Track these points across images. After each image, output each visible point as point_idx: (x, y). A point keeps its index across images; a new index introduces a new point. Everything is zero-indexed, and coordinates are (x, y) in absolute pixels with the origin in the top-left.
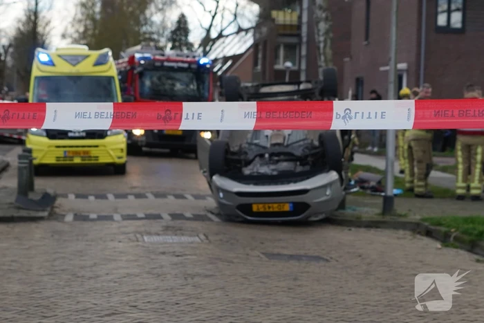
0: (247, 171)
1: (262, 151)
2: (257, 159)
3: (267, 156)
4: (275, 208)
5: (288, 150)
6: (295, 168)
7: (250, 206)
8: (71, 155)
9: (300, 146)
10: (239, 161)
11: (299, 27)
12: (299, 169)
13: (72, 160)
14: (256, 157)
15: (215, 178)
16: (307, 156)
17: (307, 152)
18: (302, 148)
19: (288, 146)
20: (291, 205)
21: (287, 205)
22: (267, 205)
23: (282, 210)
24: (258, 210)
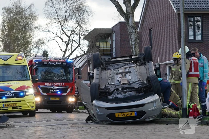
0: (110, 97)
1: (117, 87)
2: (115, 91)
3: (120, 89)
4: (128, 115)
5: (131, 86)
6: (136, 94)
7: (114, 114)
8: (7, 106)
9: (137, 84)
10: (106, 93)
11: (111, 50)
12: (138, 94)
13: (8, 109)
14: (114, 90)
15: (94, 102)
16: (141, 88)
17: (141, 86)
18: (138, 85)
19: (130, 84)
20: (136, 113)
21: (134, 113)
22: (123, 113)
23: (131, 116)
24: (118, 116)
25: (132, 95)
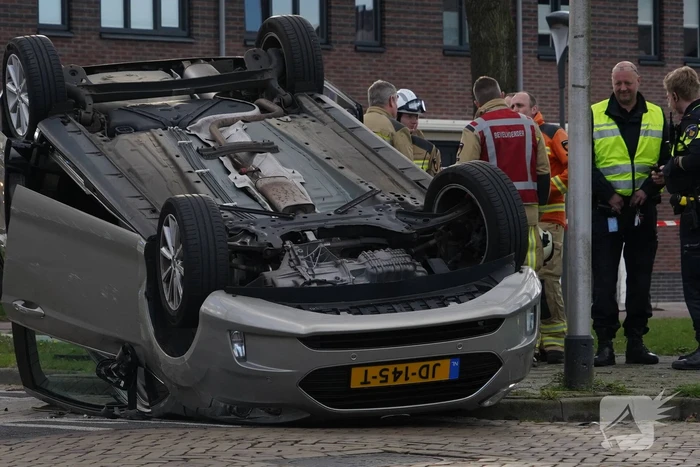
0: (281, 279)
1: (289, 226)
3: (311, 236)
4: (413, 375)
19: (344, 211)
20: (456, 364)
21: (446, 364)
22: (391, 368)
23: (430, 379)
24: (366, 382)
25: (398, 268)
